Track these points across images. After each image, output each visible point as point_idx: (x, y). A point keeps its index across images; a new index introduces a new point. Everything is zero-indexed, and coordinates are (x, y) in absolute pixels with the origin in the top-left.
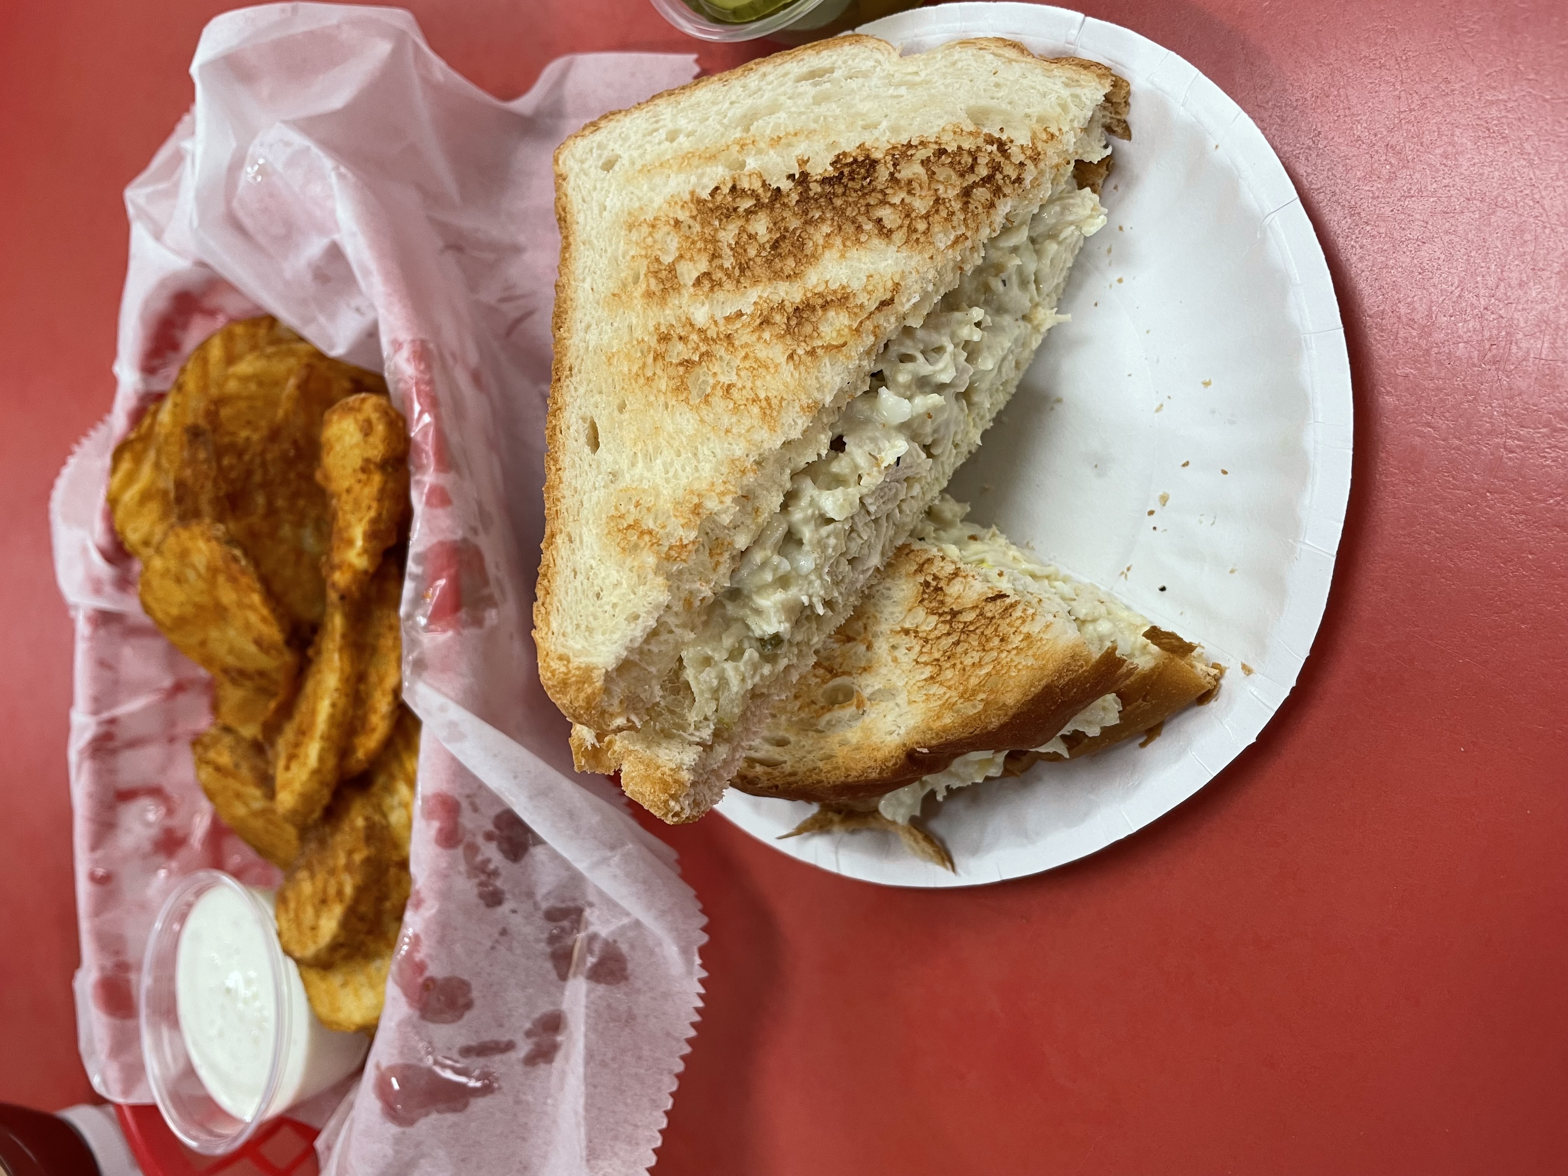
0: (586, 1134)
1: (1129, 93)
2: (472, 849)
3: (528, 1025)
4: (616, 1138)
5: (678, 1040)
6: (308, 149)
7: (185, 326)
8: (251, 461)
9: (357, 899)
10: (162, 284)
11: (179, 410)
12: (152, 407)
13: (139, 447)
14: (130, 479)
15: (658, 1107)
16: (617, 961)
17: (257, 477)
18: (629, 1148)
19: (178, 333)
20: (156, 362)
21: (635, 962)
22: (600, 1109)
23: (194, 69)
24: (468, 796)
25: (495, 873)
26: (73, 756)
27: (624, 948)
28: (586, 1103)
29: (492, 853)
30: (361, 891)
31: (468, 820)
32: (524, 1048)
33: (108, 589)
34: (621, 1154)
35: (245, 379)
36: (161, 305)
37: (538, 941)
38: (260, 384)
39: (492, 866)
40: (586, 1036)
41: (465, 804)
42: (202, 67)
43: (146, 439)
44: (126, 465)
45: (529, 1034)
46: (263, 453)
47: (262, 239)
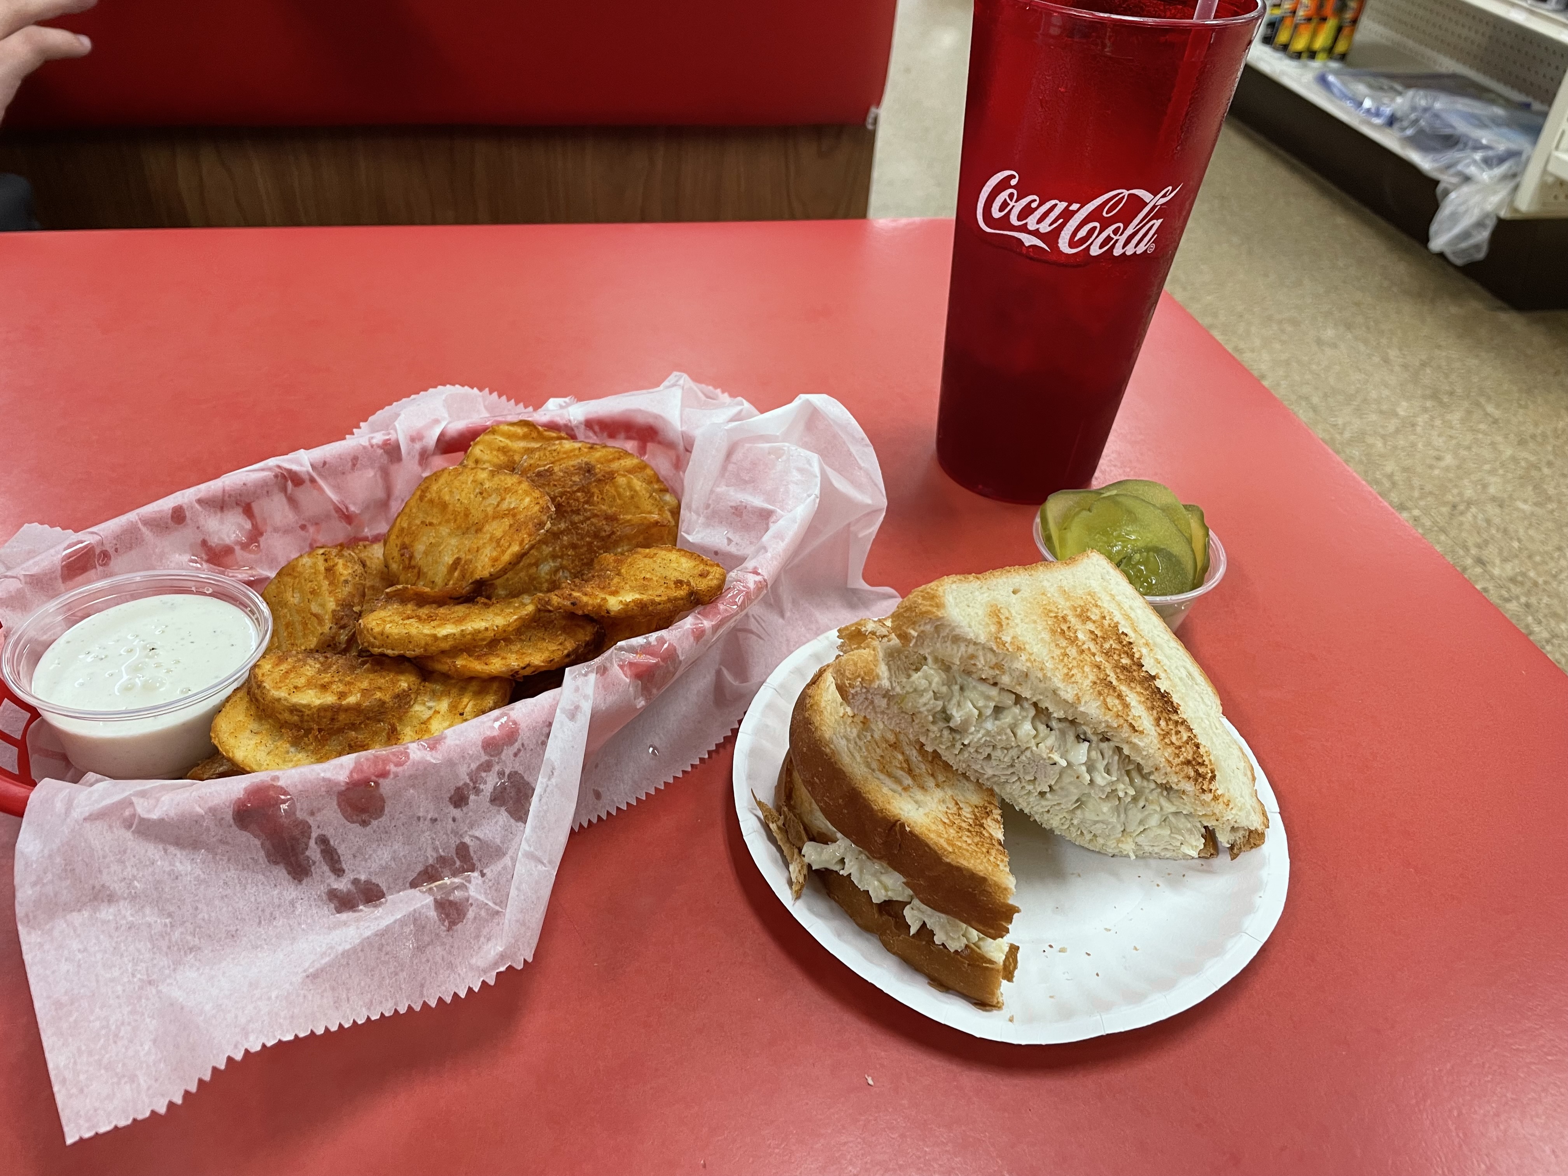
0: (326, 964)
1: (1259, 845)
2: (486, 767)
3: (363, 877)
4: (333, 989)
5: (422, 995)
6: (816, 476)
7: (629, 438)
8: (585, 510)
9: (348, 709)
10: (657, 417)
11: (577, 452)
12: (563, 434)
13: (535, 435)
14: (511, 436)
15: (369, 1009)
16: (459, 915)
17: (576, 518)
18: (332, 1003)
19: (623, 435)
20: (597, 428)
21: (466, 927)
22: (348, 964)
23: (803, 397)
24: (523, 745)
25: (477, 791)
26: (272, 462)
27: (471, 914)
28: (348, 951)
29: (490, 782)
30: (356, 709)
31: (508, 753)
32: (342, 885)
33: (418, 446)
34: (325, 1000)
35: (630, 487)
36: (640, 420)
37: (436, 849)
38: (632, 497)
39: (482, 786)
40: (395, 922)
41: (517, 745)
42: (808, 402)
43: (541, 437)
44: (520, 431)
45: (356, 882)
46: (596, 516)
47: (731, 467)
